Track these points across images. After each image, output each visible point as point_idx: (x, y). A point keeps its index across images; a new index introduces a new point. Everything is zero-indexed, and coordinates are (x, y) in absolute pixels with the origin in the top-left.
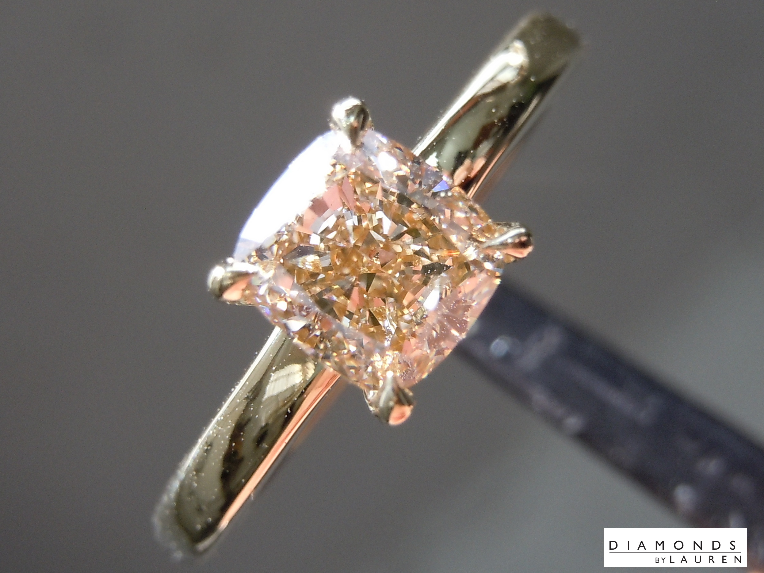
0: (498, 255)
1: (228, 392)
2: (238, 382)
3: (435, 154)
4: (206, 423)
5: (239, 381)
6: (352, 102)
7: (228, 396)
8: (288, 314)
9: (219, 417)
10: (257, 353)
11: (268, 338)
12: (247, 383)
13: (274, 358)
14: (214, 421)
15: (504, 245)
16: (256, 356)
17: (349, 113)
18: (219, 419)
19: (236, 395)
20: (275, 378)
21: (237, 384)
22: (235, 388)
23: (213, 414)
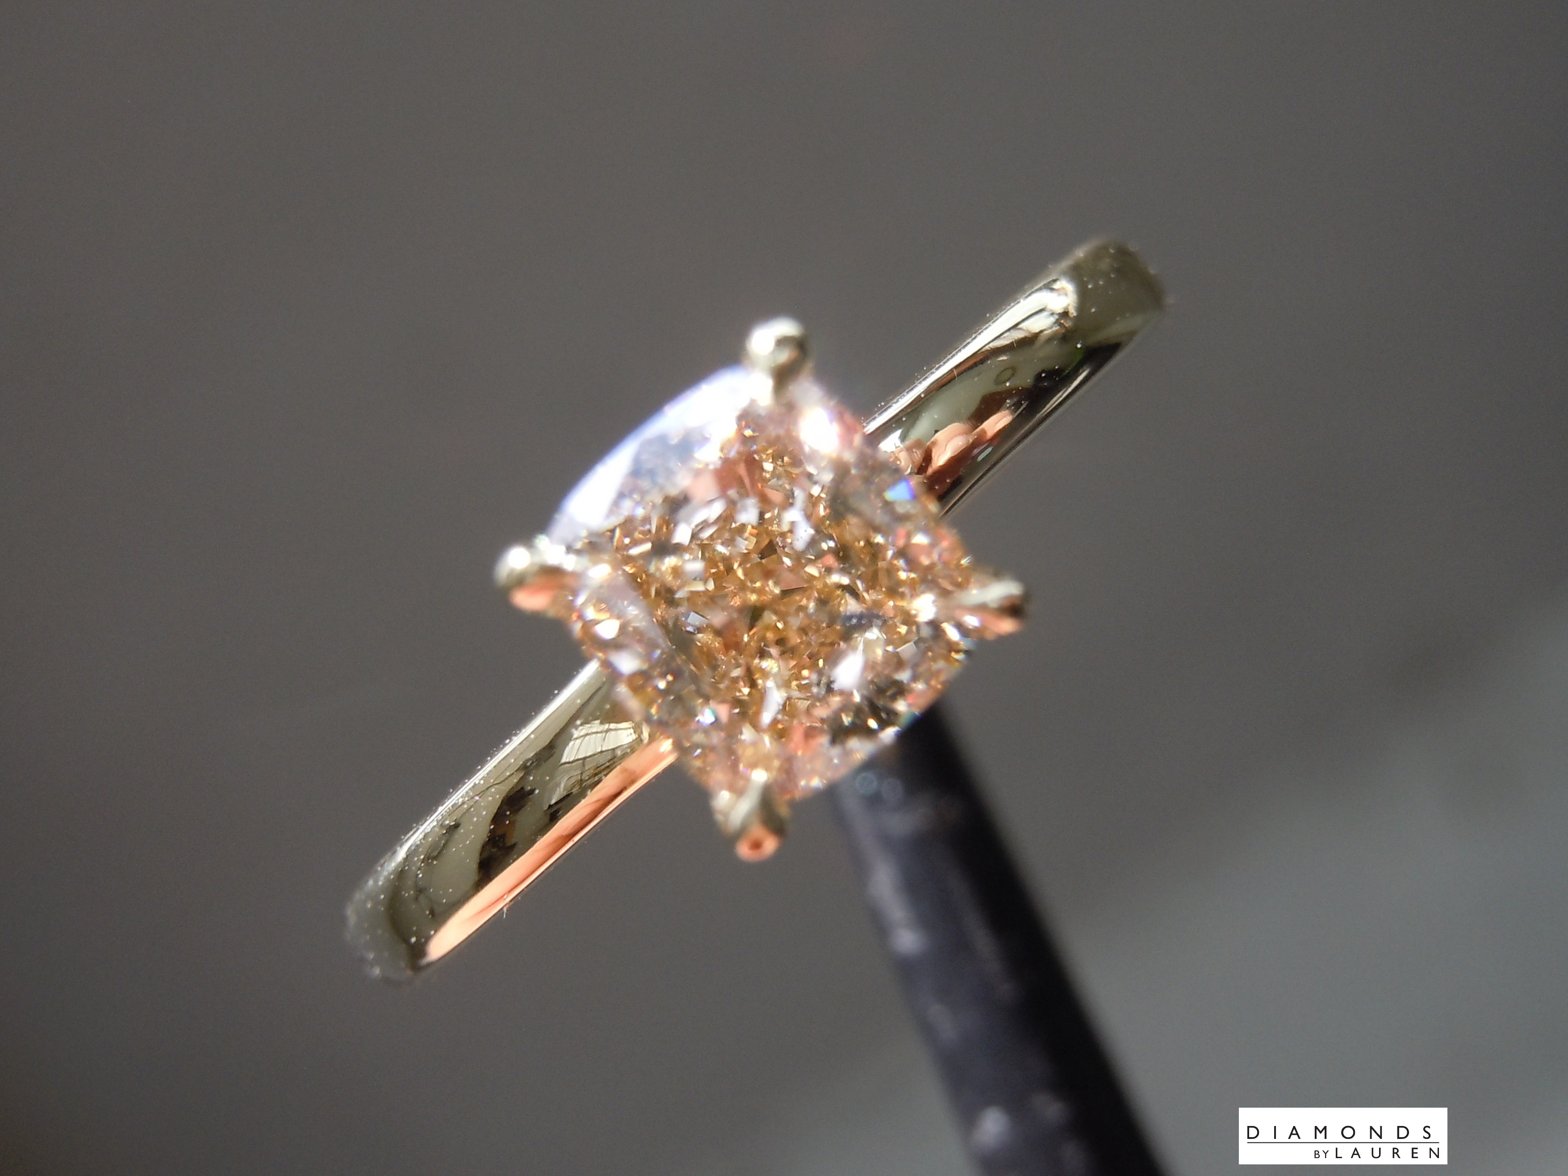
0: (972, 621)
1: (498, 743)
2: (518, 732)
3: (898, 432)
4: (456, 784)
5: (520, 730)
6: (786, 327)
7: (499, 750)
8: (615, 645)
9: (478, 778)
10: (556, 692)
11: (578, 672)
12: (532, 736)
13: (584, 705)
14: (469, 785)
15: (981, 609)
16: (555, 696)
17: (782, 342)
18: (477, 782)
19: (511, 752)
20: (583, 732)
21: (516, 735)
22: (511, 740)
23: (470, 772)
